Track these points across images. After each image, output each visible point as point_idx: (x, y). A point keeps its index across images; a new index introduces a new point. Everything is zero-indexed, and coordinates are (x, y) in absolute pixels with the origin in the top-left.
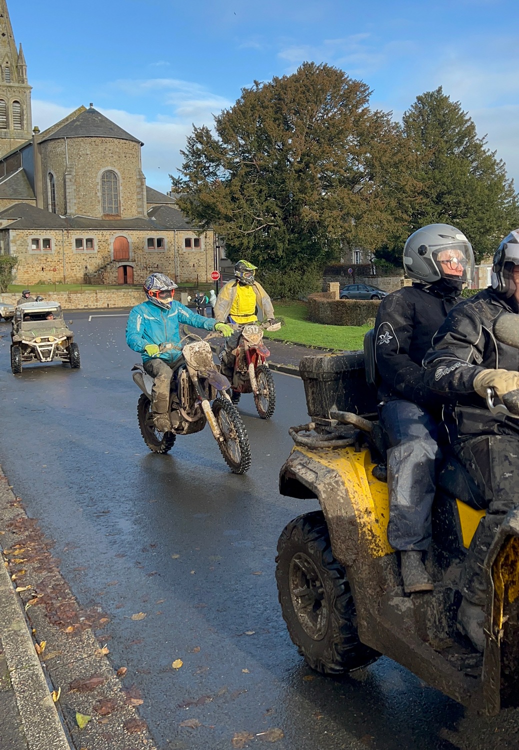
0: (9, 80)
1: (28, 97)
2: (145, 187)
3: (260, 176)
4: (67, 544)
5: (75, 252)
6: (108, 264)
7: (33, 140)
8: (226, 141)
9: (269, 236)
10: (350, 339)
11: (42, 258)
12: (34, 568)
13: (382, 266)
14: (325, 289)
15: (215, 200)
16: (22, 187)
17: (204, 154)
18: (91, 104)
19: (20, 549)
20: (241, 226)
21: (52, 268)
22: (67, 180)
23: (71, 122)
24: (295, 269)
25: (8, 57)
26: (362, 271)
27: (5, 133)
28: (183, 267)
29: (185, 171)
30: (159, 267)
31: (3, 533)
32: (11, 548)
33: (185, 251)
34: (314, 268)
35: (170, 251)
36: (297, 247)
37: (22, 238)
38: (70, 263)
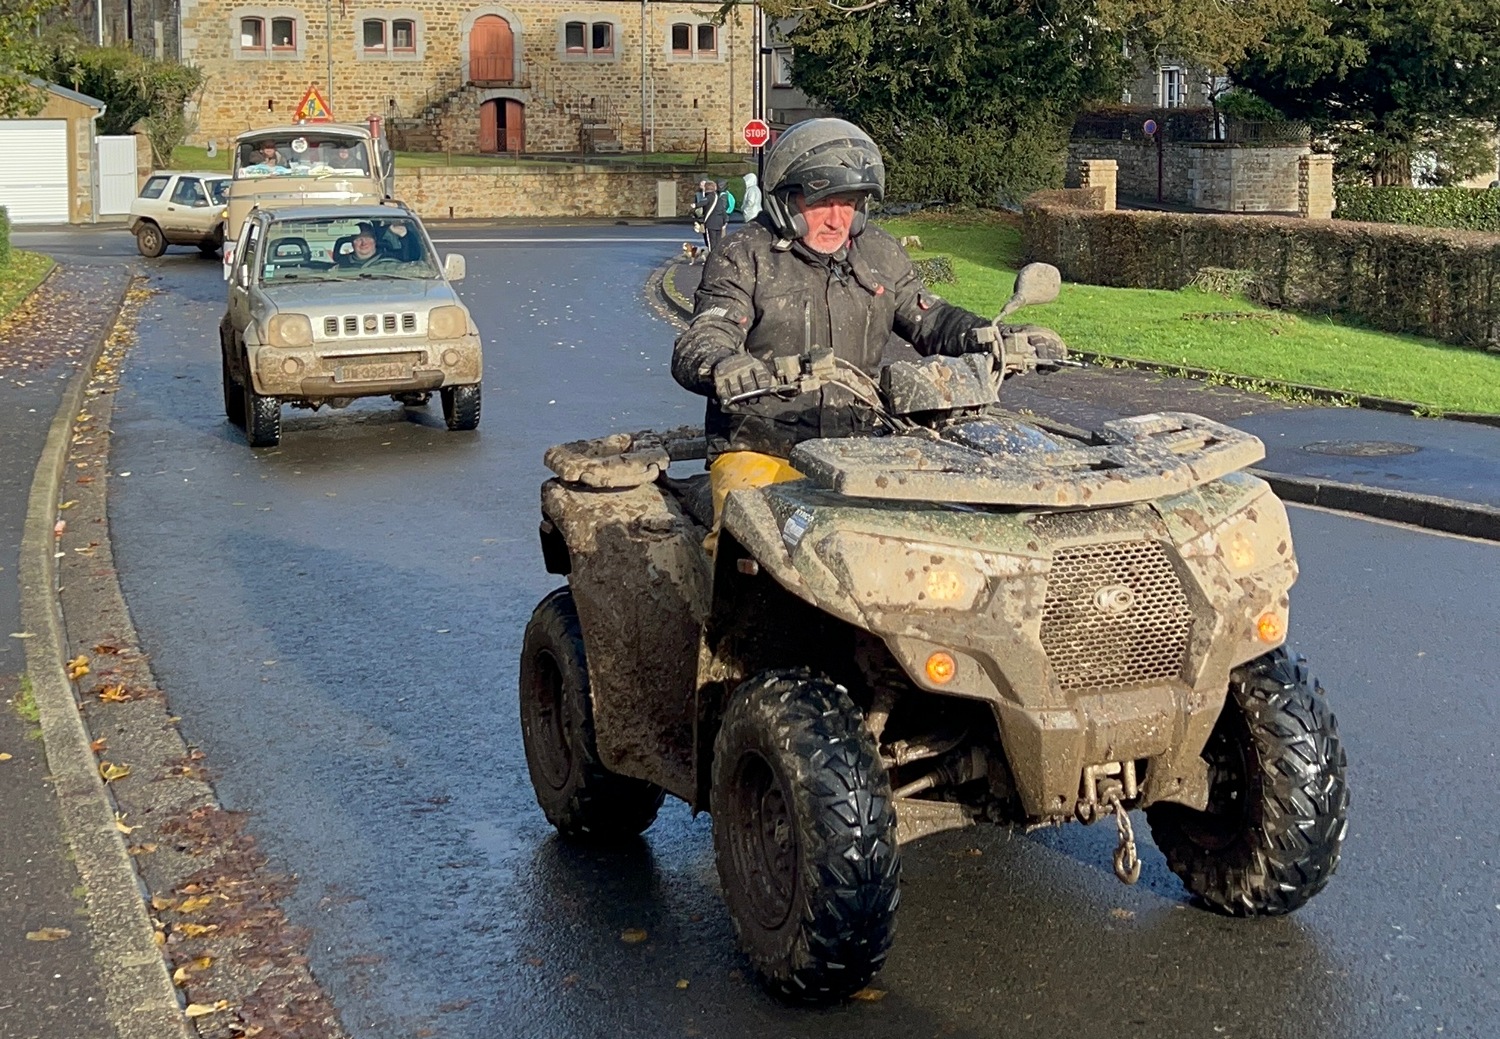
4: (331, 888)
5: (361, 57)
6: (454, 95)
10: (1144, 326)
11: (270, 73)
12: (235, 952)
13: (1247, 115)
14: (1075, 179)
19: (199, 895)
24: (990, 119)
26: (1184, 127)
28: (664, 106)
30: (597, 104)
31: (152, 848)
32: (173, 891)
33: (670, 61)
34: (1045, 116)
35: (628, 60)
36: (1001, 55)
37: (215, 15)
38: (346, 87)
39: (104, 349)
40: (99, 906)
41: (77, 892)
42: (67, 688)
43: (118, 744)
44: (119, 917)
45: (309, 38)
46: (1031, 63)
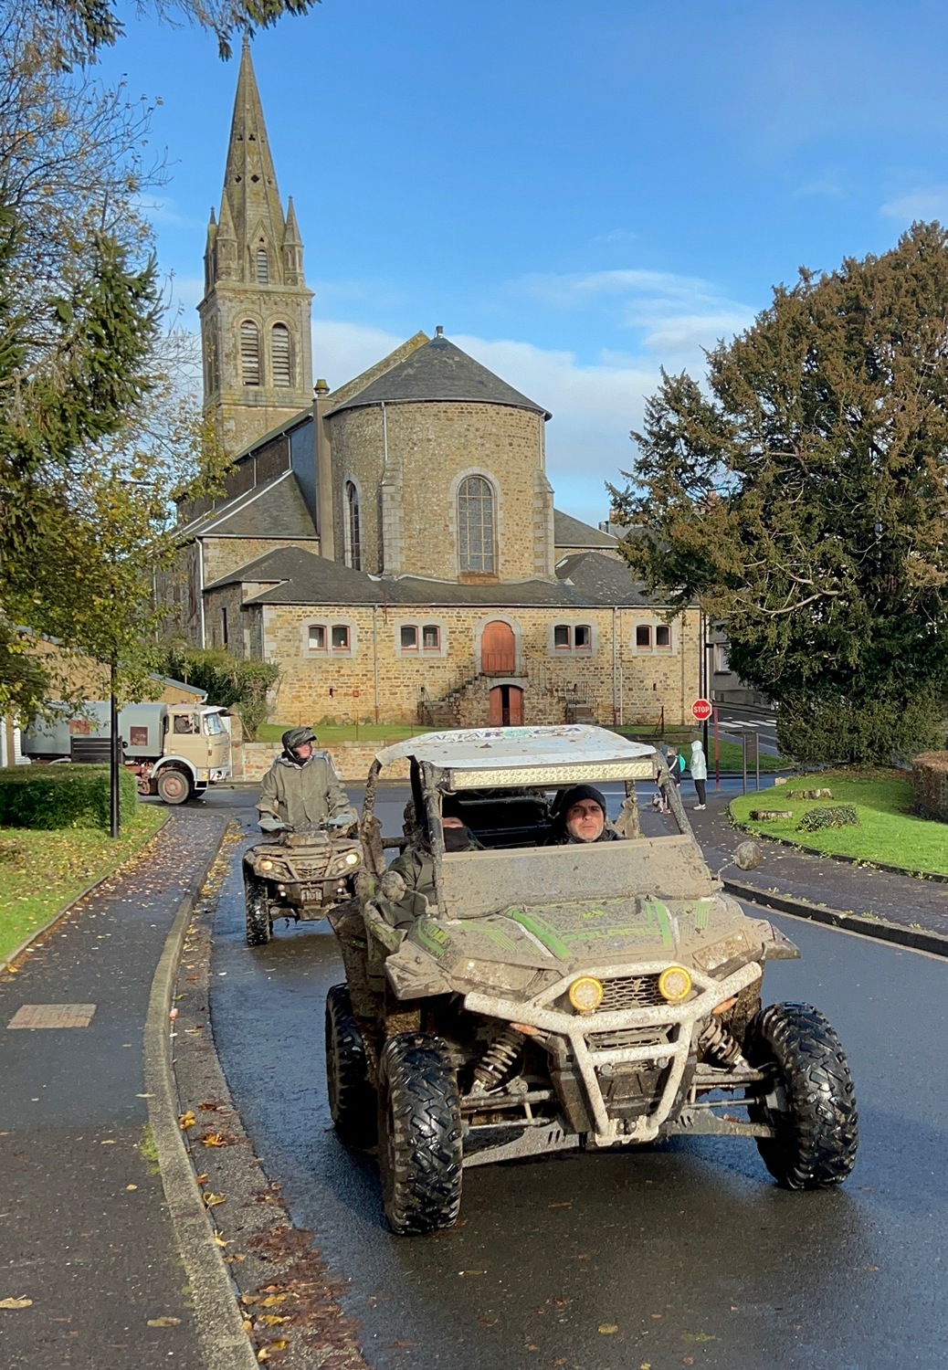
0: (265, 278)
1: (305, 315)
2: (551, 512)
3: (808, 484)
4: (377, 1290)
5: (399, 655)
6: (469, 683)
7: (314, 409)
8: (732, 407)
9: (824, 620)
11: (331, 668)
12: (304, 1337)
15: (706, 540)
16: (290, 512)
17: (684, 437)
18: (439, 329)
19: (277, 1294)
20: (763, 600)
21: (351, 692)
22: (385, 497)
23: (395, 369)
24: (885, 696)
25: (264, 228)
27: (256, 394)
28: (630, 689)
29: (642, 477)
30: (578, 688)
31: (242, 1258)
32: (258, 1290)
33: (634, 655)
34: (930, 694)
35: (603, 654)
36: (891, 646)
37: (289, 624)
38: (388, 678)
39: (207, 879)
40: (202, 1301)
41: (185, 1290)
42: (180, 1137)
43: (216, 1179)
44: (216, 1310)
45: (360, 640)
46: (918, 652)
